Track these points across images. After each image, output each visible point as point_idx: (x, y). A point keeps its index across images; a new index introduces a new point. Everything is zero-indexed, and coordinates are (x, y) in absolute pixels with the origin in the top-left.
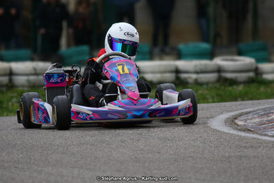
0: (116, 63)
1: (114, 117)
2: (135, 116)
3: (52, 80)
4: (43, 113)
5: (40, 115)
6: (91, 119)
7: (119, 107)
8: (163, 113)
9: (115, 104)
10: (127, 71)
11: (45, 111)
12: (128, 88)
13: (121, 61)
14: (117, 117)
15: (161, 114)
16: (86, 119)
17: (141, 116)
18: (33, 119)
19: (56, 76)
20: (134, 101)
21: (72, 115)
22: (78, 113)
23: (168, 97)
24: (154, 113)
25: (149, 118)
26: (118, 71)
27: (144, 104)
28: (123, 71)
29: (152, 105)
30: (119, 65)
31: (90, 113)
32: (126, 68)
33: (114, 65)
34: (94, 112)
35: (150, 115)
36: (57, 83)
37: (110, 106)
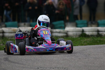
1: (42, 50)
2: (50, 50)
3: (18, 36)
4: (15, 49)
5: (13, 49)
6: (33, 51)
7: (44, 47)
8: (60, 49)
9: (42, 46)
10: (47, 33)
11: (15, 48)
12: (47, 39)
13: (44, 29)
14: (43, 51)
15: (60, 50)
16: (31, 51)
17: (52, 50)
18: (10, 51)
19: (19, 35)
20: (49, 45)
21: (26, 50)
22: (28, 49)
23: (62, 43)
25: (55, 51)
26: (43, 33)
27: (53, 46)
28: (45, 33)
29: (56, 46)
30: (44, 31)
31: (33, 49)
32: (46, 32)
33: (42, 31)
34: (34, 48)
35: (56, 50)
36: (20, 37)
37: (41, 46)
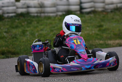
0: (72, 38)
1: (74, 69)
2: (87, 69)
3: (36, 49)
4: (33, 68)
5: (31, 68)
6: (62, 71)
7: (77, 63)
8: (102, 65)
9: (75, 62)
10: (79, 43)
11: (34, 66)
12: (81, 52)
13: (75, 37)
14: (76, 70)
15: (100, 66)
16: (59, 72)
17: (90, 68)
18: (26, 71)
19: (38, 46)
20: (85, 60)
21: (51, 69)
22: (54, 68)
24: (96, 66)
25: (94, 69)
26: (74, 43)
27: (90, 61)
28: (77, 43)
29: (95, 62)
30: (74, 40)
31: (61, 68)
32: (78, 41)
33: (72, 39)
34: (63, 67)
35: (95, 67)
36: (39, 50)
37: (72, 63)
